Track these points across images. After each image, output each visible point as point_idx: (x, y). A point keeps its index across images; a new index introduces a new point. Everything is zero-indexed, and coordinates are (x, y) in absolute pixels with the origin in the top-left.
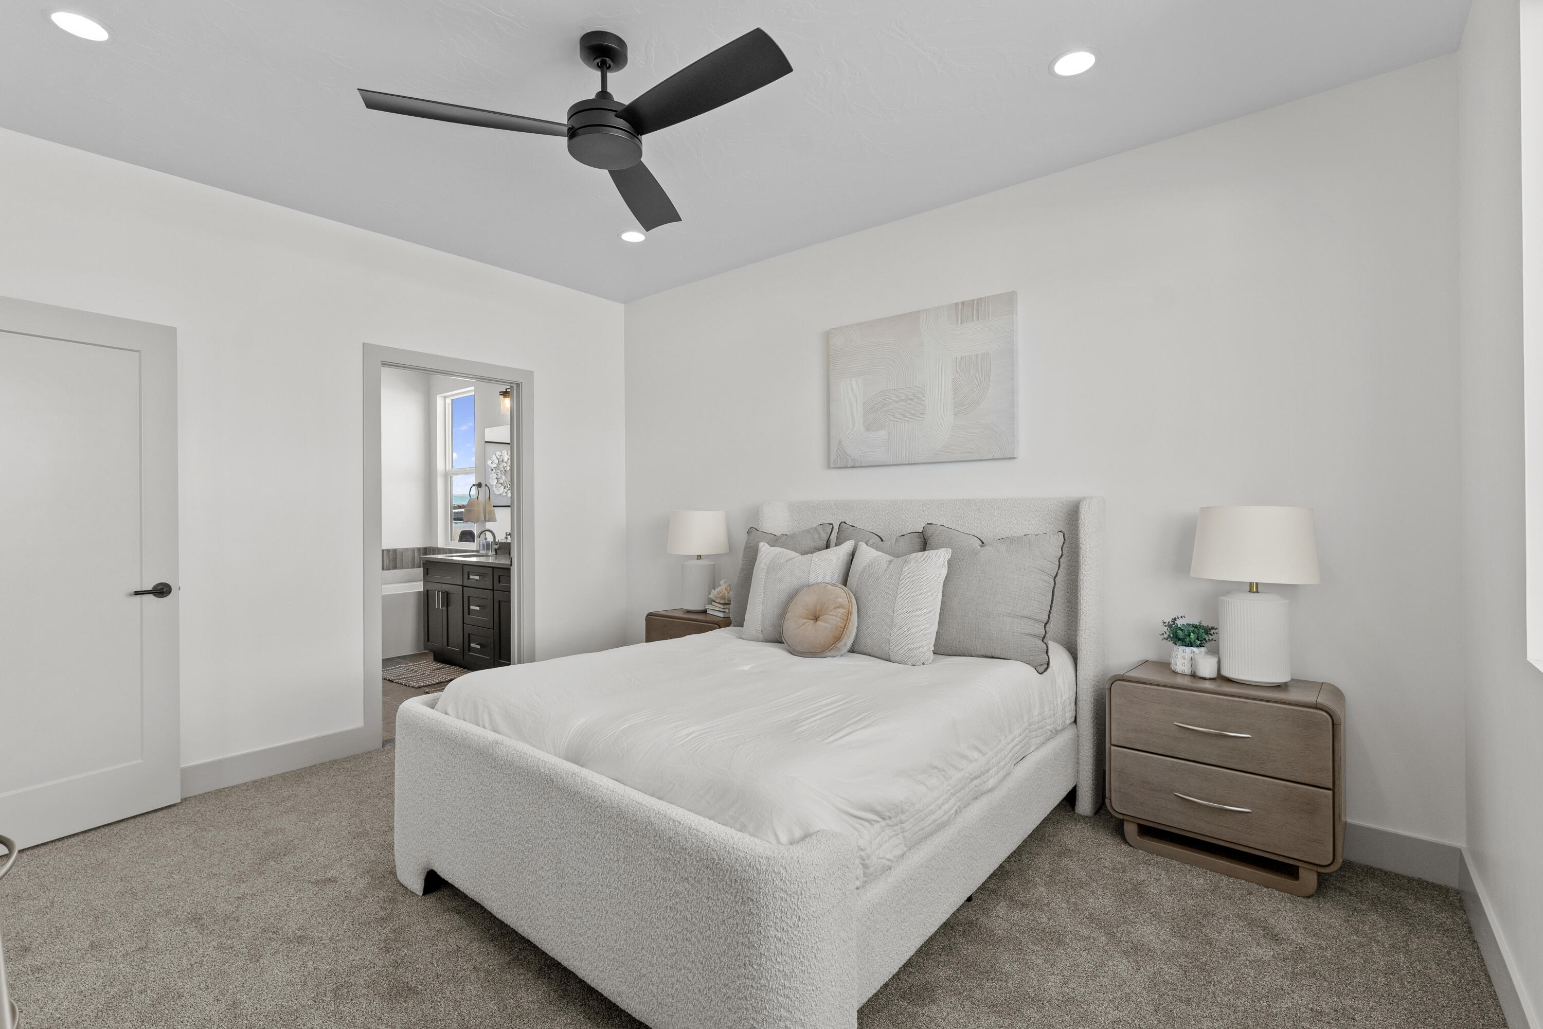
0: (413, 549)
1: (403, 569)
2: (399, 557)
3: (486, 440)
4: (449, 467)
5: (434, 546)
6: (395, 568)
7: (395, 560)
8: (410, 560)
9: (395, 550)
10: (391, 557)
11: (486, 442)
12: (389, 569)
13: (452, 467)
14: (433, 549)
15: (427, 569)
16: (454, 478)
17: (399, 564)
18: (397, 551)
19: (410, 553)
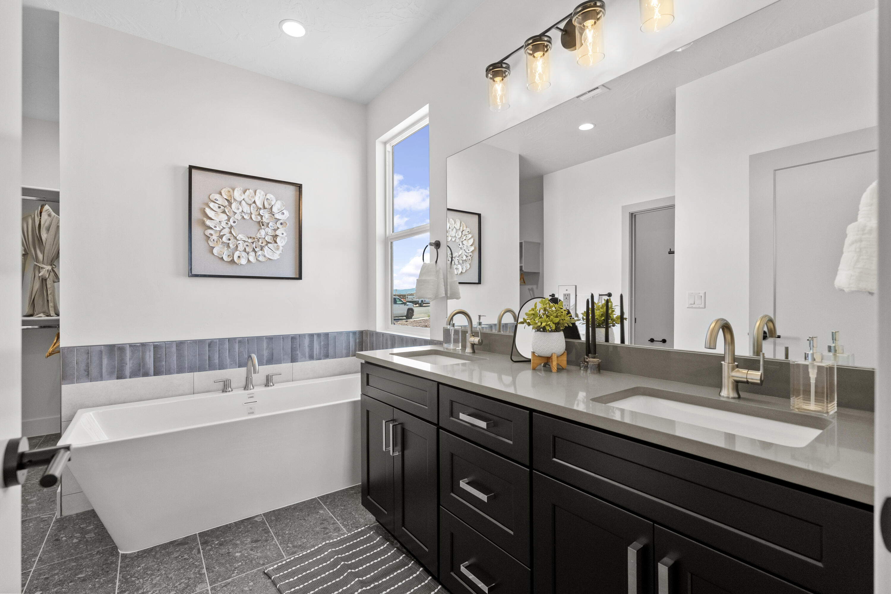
0: (348, 333)
1: (335, 358)
2: (331, 342)
3: (448, 207)
4: (389, 232)
5: (371, 329)
6: (327, 356)
7: (327, 346)
8: (344, 347)
9: (327, 335)
10: (322, 343)
11: (449, 209)
12: (320, 359)
13: (393, 232)
14: (370, 334)
15: (368, 375)
16: (395, 243)
17: (331, 351)
18: (329, 336)
19: (343, 339)
